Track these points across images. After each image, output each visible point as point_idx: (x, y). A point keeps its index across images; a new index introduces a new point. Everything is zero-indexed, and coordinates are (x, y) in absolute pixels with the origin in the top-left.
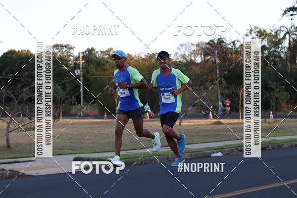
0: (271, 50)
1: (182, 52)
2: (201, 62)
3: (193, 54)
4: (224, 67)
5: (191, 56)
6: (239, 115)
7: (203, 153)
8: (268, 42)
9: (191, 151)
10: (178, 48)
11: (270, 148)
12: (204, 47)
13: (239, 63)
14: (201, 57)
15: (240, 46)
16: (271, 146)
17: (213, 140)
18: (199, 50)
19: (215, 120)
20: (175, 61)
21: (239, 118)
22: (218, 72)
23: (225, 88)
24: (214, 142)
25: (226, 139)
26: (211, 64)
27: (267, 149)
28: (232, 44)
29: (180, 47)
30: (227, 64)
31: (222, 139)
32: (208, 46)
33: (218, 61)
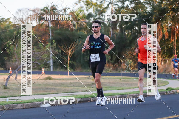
0: (96, 18)
1: (19, 16)
2: (37, 25)
3: (29, 19)
4: (55, 30)
5: (28, 19)
6: (67, 72)
7: (34, 104)
8: (94, 11)
9: (23, 102)
10: (17, 13)
11: (92, 100)
12: (39, 12)
13: (69, 27)
14: (37, 21)
15: (70, 13)
16: (92, 98)
17: (44, 93)
18: (35, 15)
19: (47, 76)
20: (14, 24)
21: (67, 75)
22: (50, 34)
23: (55, 49)
24: (44, 94)
25: (54, 92)
26: (45, 28)
27: (89, 101)
28: (63, 11)
29: (19, 12)
30: (58, 28)
31: (51, 93)
32: (42, 11)
33: (50, 25)
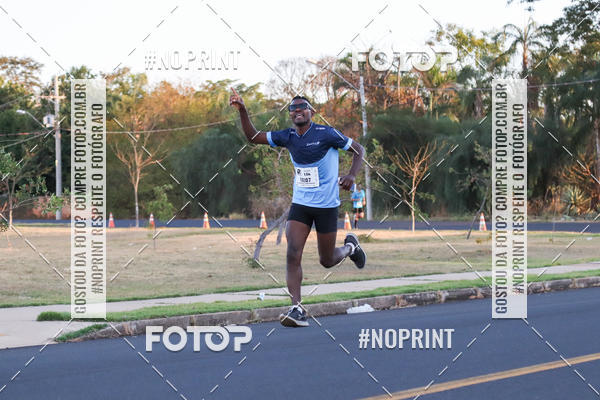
0: (484, 78)
1: (284, 79)
2: (328, 102)
3: (309, 85)
4: (379, 113)
5: (304, 88)
6: (411, 222)
7: (330, 306)
8: (476, 61)
10: (277, 70)
11: (479, 295)
12: (334, 69)
13: (412, 105)
14: (328, 90)
16: (480, 290)
17: (352, 277)
18: (323, 75)
20: (269, 98)
21: (411, 229)
22: (365, 125)
23: (380, 161)
24: (354, 280)
25: (380, 275)
26: (349, 107)
27: (474, 297)
29: (281, 68)
30: (385, 108)
31: (373, 276)
32: (342, 65)
33: (364, 101)
